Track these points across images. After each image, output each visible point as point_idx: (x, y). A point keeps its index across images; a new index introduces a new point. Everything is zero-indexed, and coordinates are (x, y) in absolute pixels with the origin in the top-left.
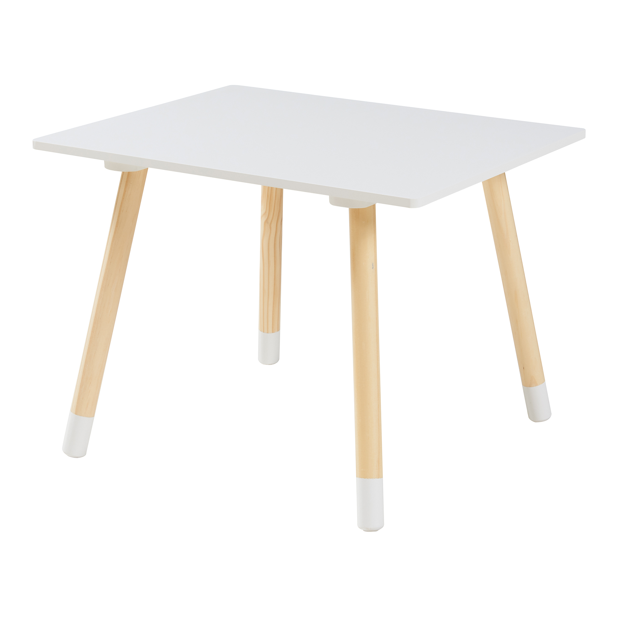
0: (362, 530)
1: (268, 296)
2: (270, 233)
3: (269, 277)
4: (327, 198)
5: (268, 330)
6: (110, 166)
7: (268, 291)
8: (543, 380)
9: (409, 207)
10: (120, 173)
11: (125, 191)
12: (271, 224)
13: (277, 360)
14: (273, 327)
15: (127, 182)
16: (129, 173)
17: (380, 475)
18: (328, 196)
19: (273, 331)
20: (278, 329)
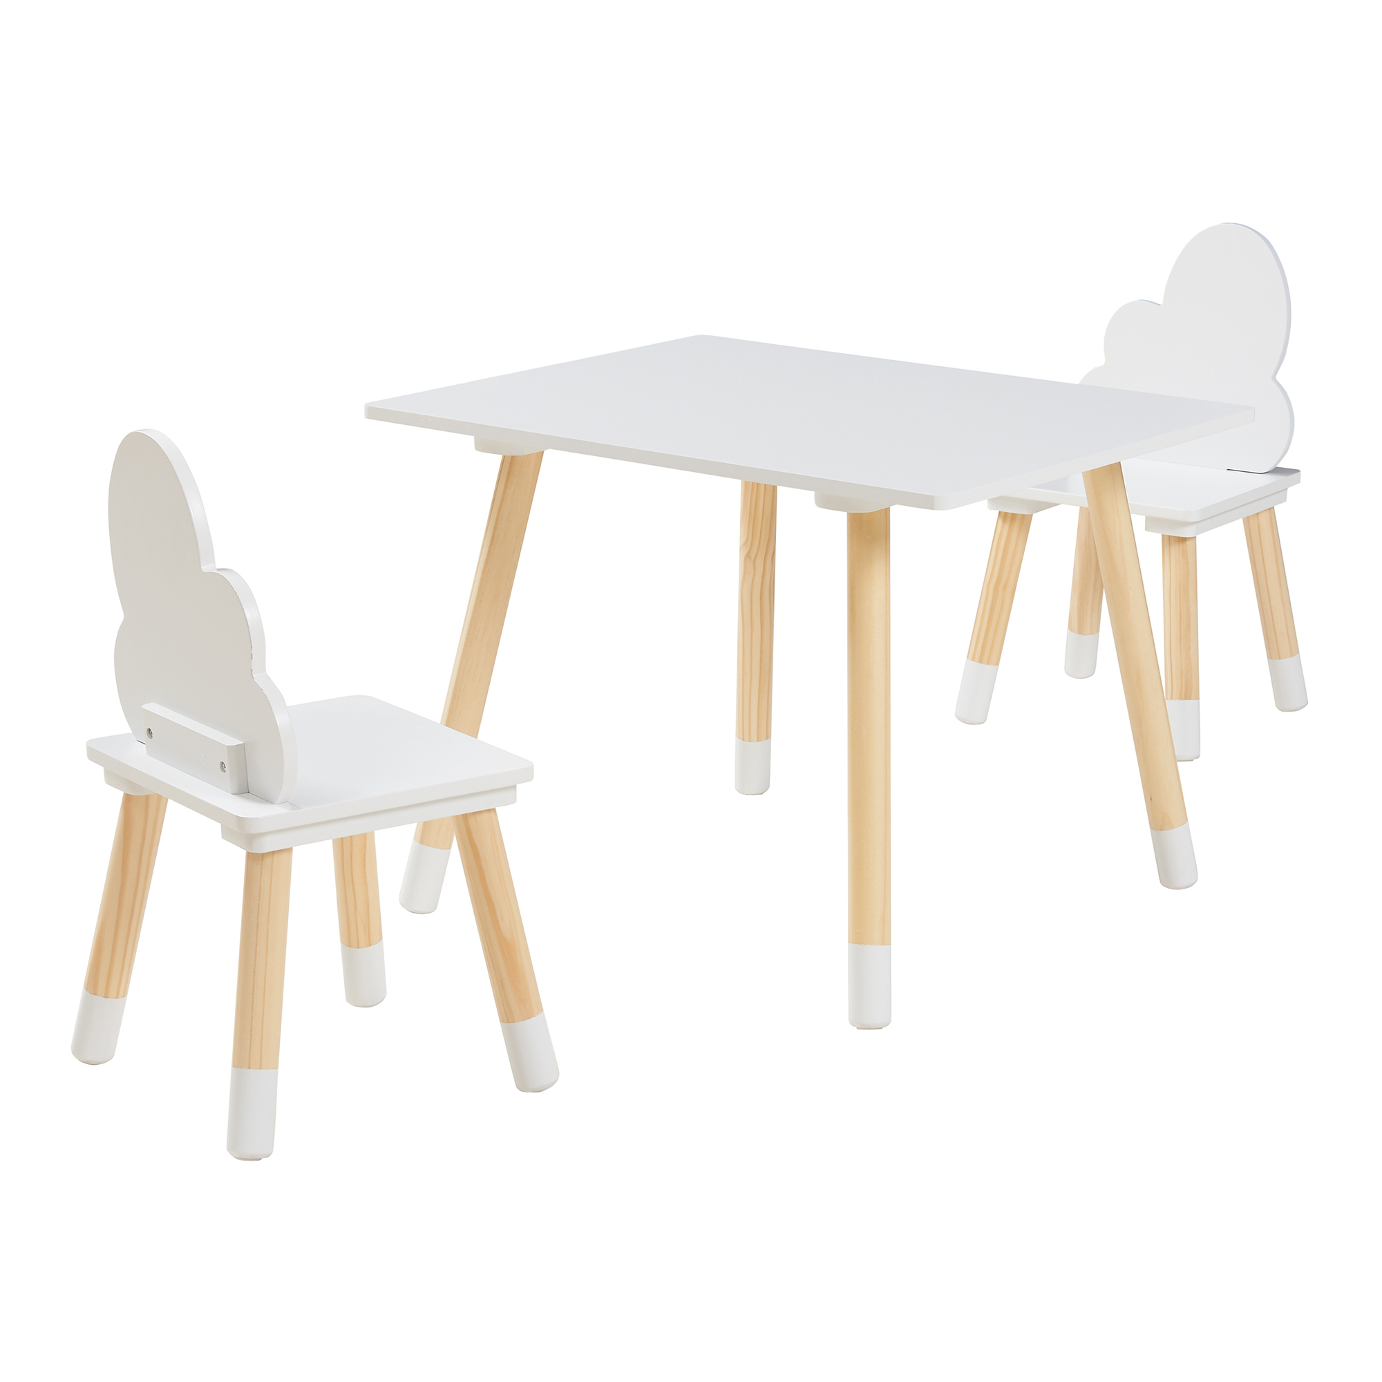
0: (855, 1028)
1: (751, 679)
2: (754, 575)
3: (751, 649)
4: (811, 494)
5: (750, 737)
6: (484, 446)
7: (751, 671)
8: (1185, 819)
9: (932, 508)
10: (499, 458)
11: (506, 488)
12: (755, 559)
13: (763, 788)
14: (758, 733)
15: (509, 473)
16: (513, 457)
17: (885, 940)
18: (813, 493)
19: (758, 738)
20: (768, 736)
